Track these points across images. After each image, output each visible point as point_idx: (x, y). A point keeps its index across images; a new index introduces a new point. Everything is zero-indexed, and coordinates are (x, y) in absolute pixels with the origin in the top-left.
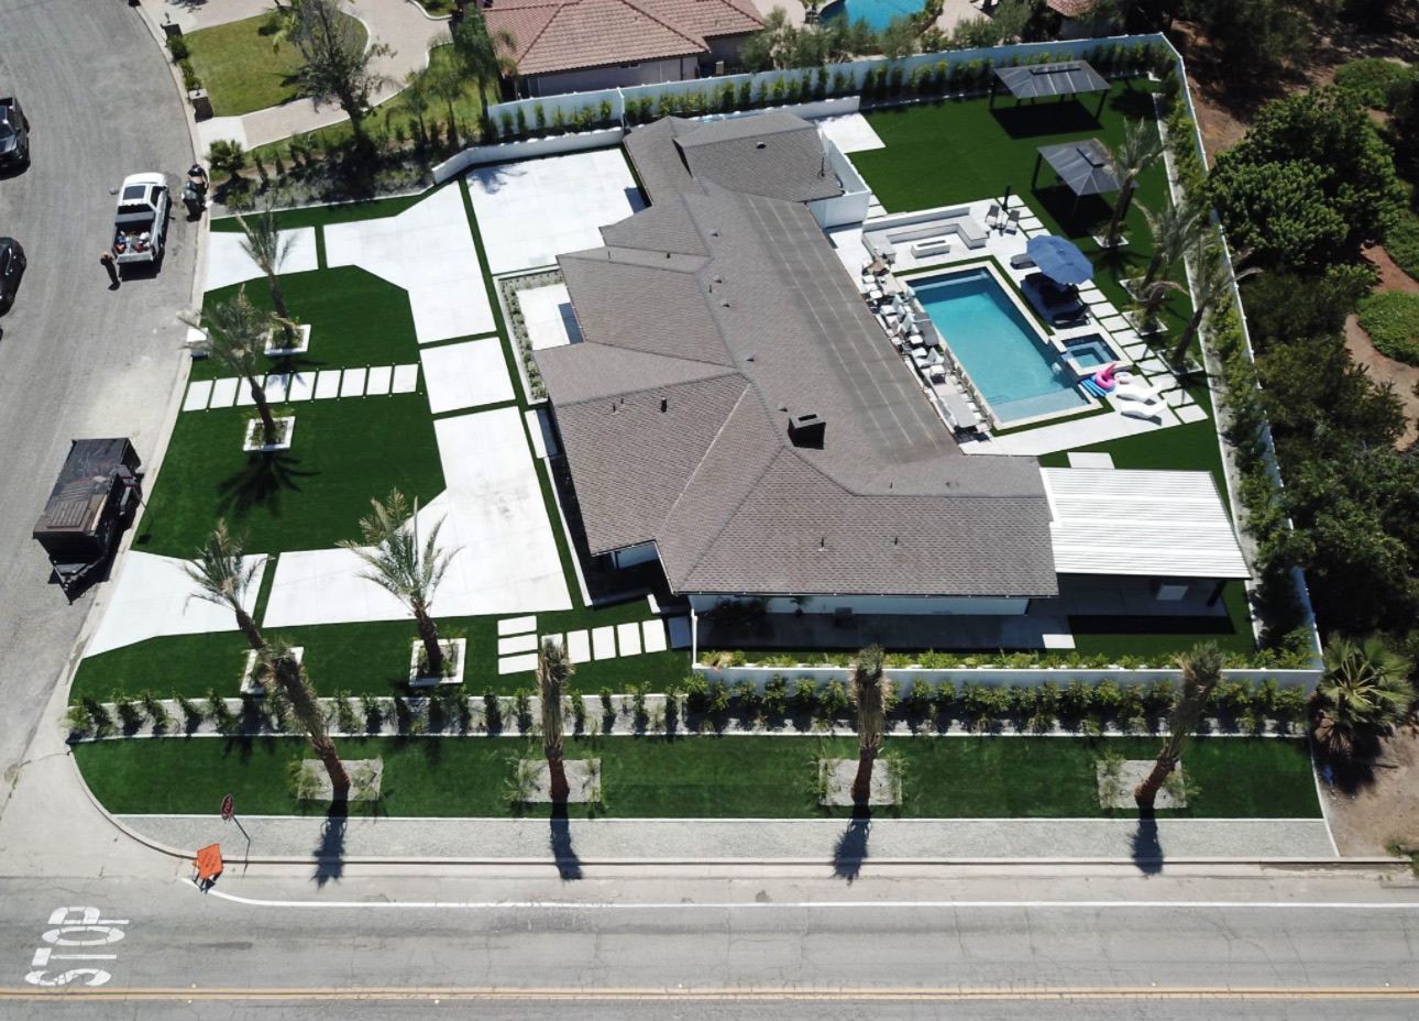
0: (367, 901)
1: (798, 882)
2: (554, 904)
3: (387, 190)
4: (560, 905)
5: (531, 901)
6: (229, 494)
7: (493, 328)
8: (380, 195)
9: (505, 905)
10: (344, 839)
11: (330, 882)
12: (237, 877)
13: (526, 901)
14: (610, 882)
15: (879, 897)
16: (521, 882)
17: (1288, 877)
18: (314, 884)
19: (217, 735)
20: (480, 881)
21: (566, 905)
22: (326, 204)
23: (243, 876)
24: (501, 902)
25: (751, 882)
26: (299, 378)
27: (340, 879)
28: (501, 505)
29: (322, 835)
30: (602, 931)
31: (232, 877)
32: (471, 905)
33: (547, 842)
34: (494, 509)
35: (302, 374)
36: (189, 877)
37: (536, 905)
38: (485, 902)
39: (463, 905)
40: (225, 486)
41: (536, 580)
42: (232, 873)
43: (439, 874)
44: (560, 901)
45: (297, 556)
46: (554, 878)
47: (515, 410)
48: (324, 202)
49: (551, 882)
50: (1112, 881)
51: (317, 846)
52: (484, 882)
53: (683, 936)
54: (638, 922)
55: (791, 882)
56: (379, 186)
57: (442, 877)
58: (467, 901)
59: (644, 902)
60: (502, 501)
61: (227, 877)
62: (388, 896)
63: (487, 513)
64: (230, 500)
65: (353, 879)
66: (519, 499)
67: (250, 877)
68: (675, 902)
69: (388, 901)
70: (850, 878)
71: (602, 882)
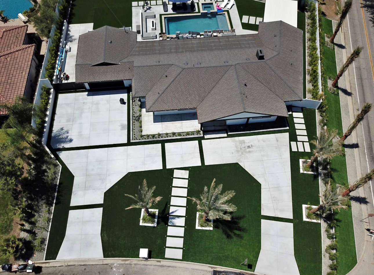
0: (371, 191)
1: (354, 103)
2: (366, 150)
3: (54, 179)
4: (366, 149)
5: (365, 154)
6: (232, 235)
7: (160, 145)
8: (57, 182)
9: (367, 160)
10: (356, 196)
11: (367, 200)
12: (369, 224)
13: (366, 156)
14: (358, 138)
15: (356, 90)
16: (361, 156)
17: (344, 29)
18: (368, 204)
19: (334, 229)
20: (362, 165)
21: (365, 147)
22: (54, 205)
23: (369, 223)
24: (367, 161)
25: (355, 111)
26: (173, 212)
27: (366, 198)
28: (246, 148)
29: (355, 202)
30: (371, 141)
31: (370, 226)
32: (368, 167)
33: (351, 149)
34: (248, 150)
35: (170, 212)
36: (371, 238)
37: (366, 154)
38: (367, 164)
39: (369, 169)
40: (229, 237)
41: (277, 141)
42: (369, 226)
43: (361, 174)
44: (365, 149)
45: (263, 209)
46: (359, 150)
47: (203, 141)
48: (52, 206)
49: (360, 150)
50: (347, 53)
51: (359, 203)
52: (362, 164)
53: (370, 125)
54: (368, 134)
55: (354, 104)
56: (52, 181)
57: (362, 174)
58: (368, 168)
59: (362, 132)
60: (245, 147)
61: (370, 227)
62: (369, 186)
63: (249, 152)
64: (235, 234)
65: (366, 194)
66: (244, 143)
67: (369, 221)
68: (362, 126)
69: (370, 186)
70: (352, 94)
71: (358, 139)
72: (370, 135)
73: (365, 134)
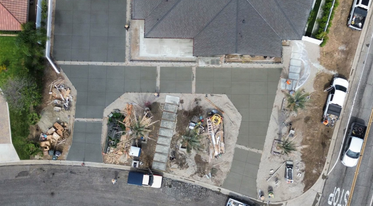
2: (357, 92)
4: (357, 91)
13: (354, 98)
14: (354, 78)
16: (349, 98)
30: (366, 83)
32: (352, 110)
37: (356, 96)
38: (352, 107)
44: (356, 90)
59: (362, 72)
68: (364, 65)
69: (346, 128)
72: (368, 76)
73: (363, 75)
